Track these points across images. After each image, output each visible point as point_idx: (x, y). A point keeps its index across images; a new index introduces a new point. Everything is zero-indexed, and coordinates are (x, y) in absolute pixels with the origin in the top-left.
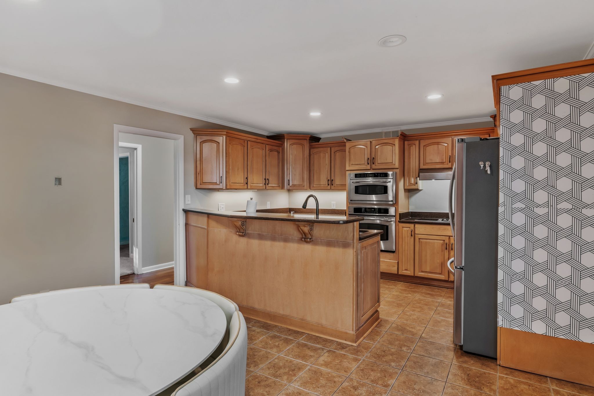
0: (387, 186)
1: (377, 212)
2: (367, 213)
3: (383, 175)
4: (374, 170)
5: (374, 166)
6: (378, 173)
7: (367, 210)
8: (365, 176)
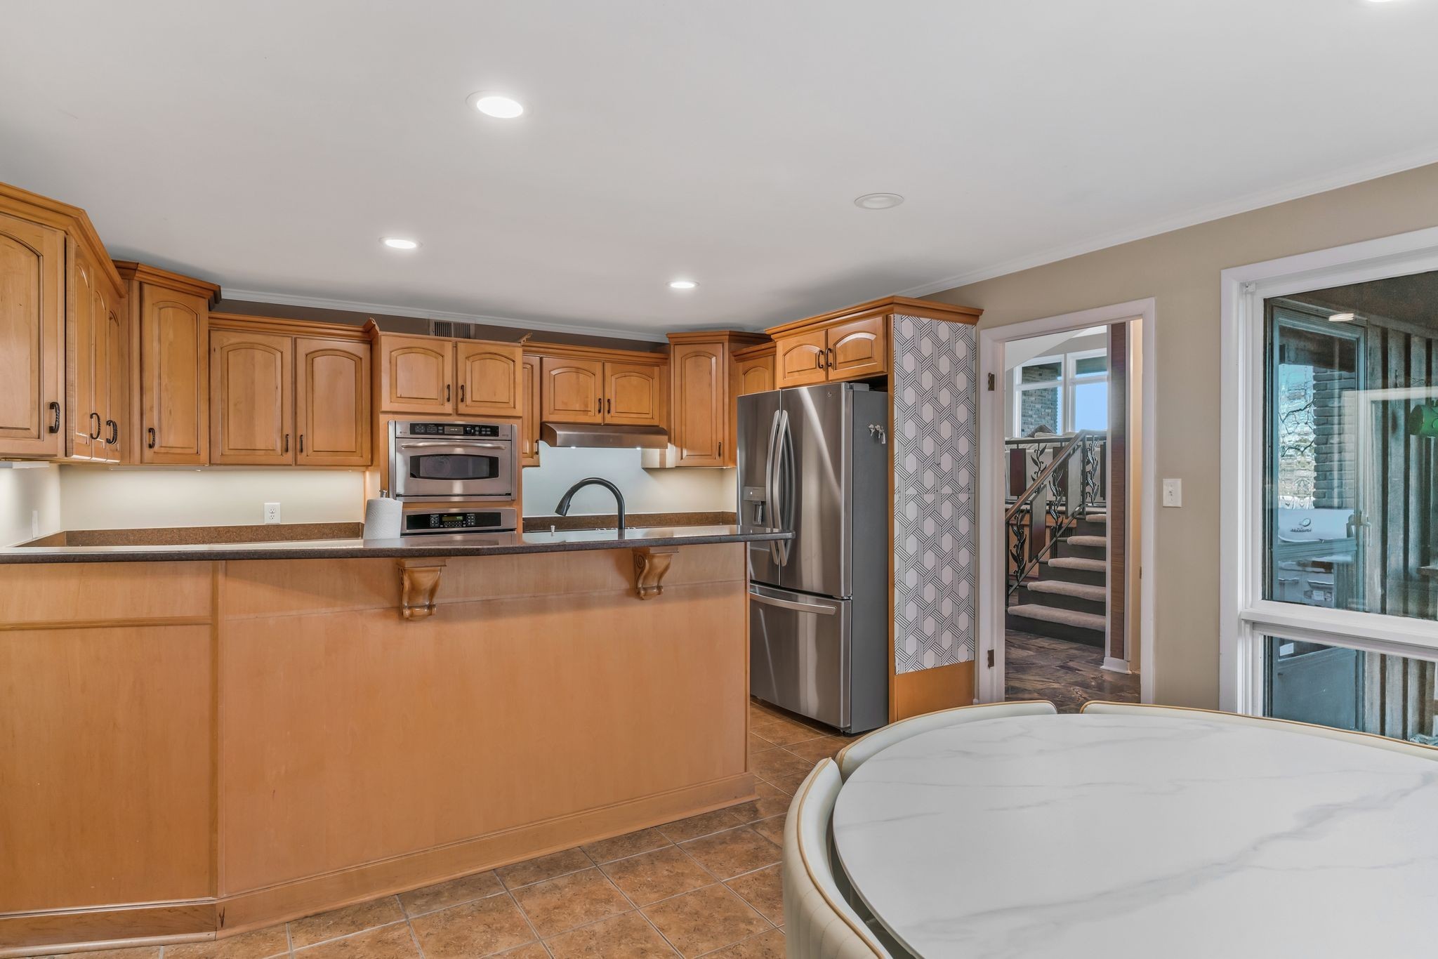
0: (496, 459)
1: (471, 522)
2: (444, 527)
3: (486, 431)
4: (462, 418)
5: (462, 408)
6: (473, 427)
7: (444, 519)
8: (438, 430)
